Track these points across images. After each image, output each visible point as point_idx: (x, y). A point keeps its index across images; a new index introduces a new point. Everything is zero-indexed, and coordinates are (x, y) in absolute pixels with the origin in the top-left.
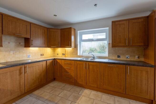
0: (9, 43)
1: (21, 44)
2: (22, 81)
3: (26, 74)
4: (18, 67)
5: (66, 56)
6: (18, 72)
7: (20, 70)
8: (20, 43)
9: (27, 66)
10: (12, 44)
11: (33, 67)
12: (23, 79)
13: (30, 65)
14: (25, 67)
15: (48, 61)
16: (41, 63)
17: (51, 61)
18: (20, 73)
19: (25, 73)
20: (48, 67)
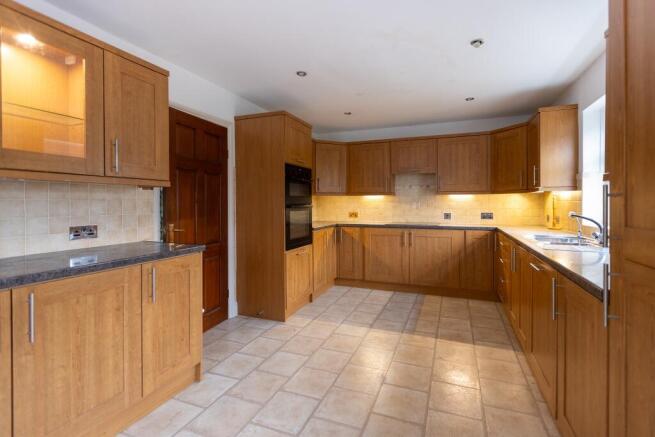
0: (410, 186)
1: (432, 187)
2: (405, 259)
3: (412, 249)
4: (400, 231)
6: (399, 238)
7: (402, 236)
8: (428, 186)
9: (413, 232)
10: (416, 190)
11: (426, 237)
12: (407, 257)
14: (410, 234)
15: (469, 233)
17: (483, 233)
18: (402, 244)
19: (410, 244)
20: (469, 250)
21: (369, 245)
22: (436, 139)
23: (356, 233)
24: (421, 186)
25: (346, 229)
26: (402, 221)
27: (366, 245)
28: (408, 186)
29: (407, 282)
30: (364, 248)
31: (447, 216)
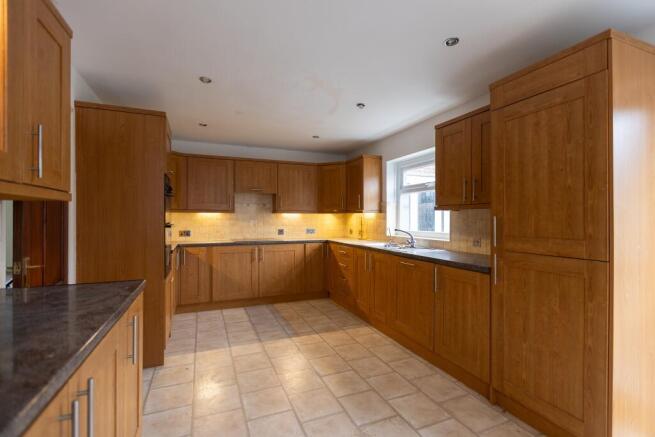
0: (248, 205)
1: (267, 207)
2: (255, 274)
3: (261, 263)
4: (250, 247)
5: (364, 237)
6: (248, 255)
7: (252, 253)
8: (264, 205)
9: (263, 247)
10: (253, 208)
12: (257, 272)
13: (270, 247)
14: (260, 250)
15: (308, 245)
16: (291, 247)
17: (317, 245)
18: (252, 260)
19: (259, 260)
20: (308, 260)
21: (217, 265)
22: (277, 163)
23: (202, 253)
24: (258, 205)
25: (189, 249)
26: (239, 238)
27: (214, 266)
28: (247, 204)
29: (256, 296)
30: (211, 268)
31: (281, 232)
